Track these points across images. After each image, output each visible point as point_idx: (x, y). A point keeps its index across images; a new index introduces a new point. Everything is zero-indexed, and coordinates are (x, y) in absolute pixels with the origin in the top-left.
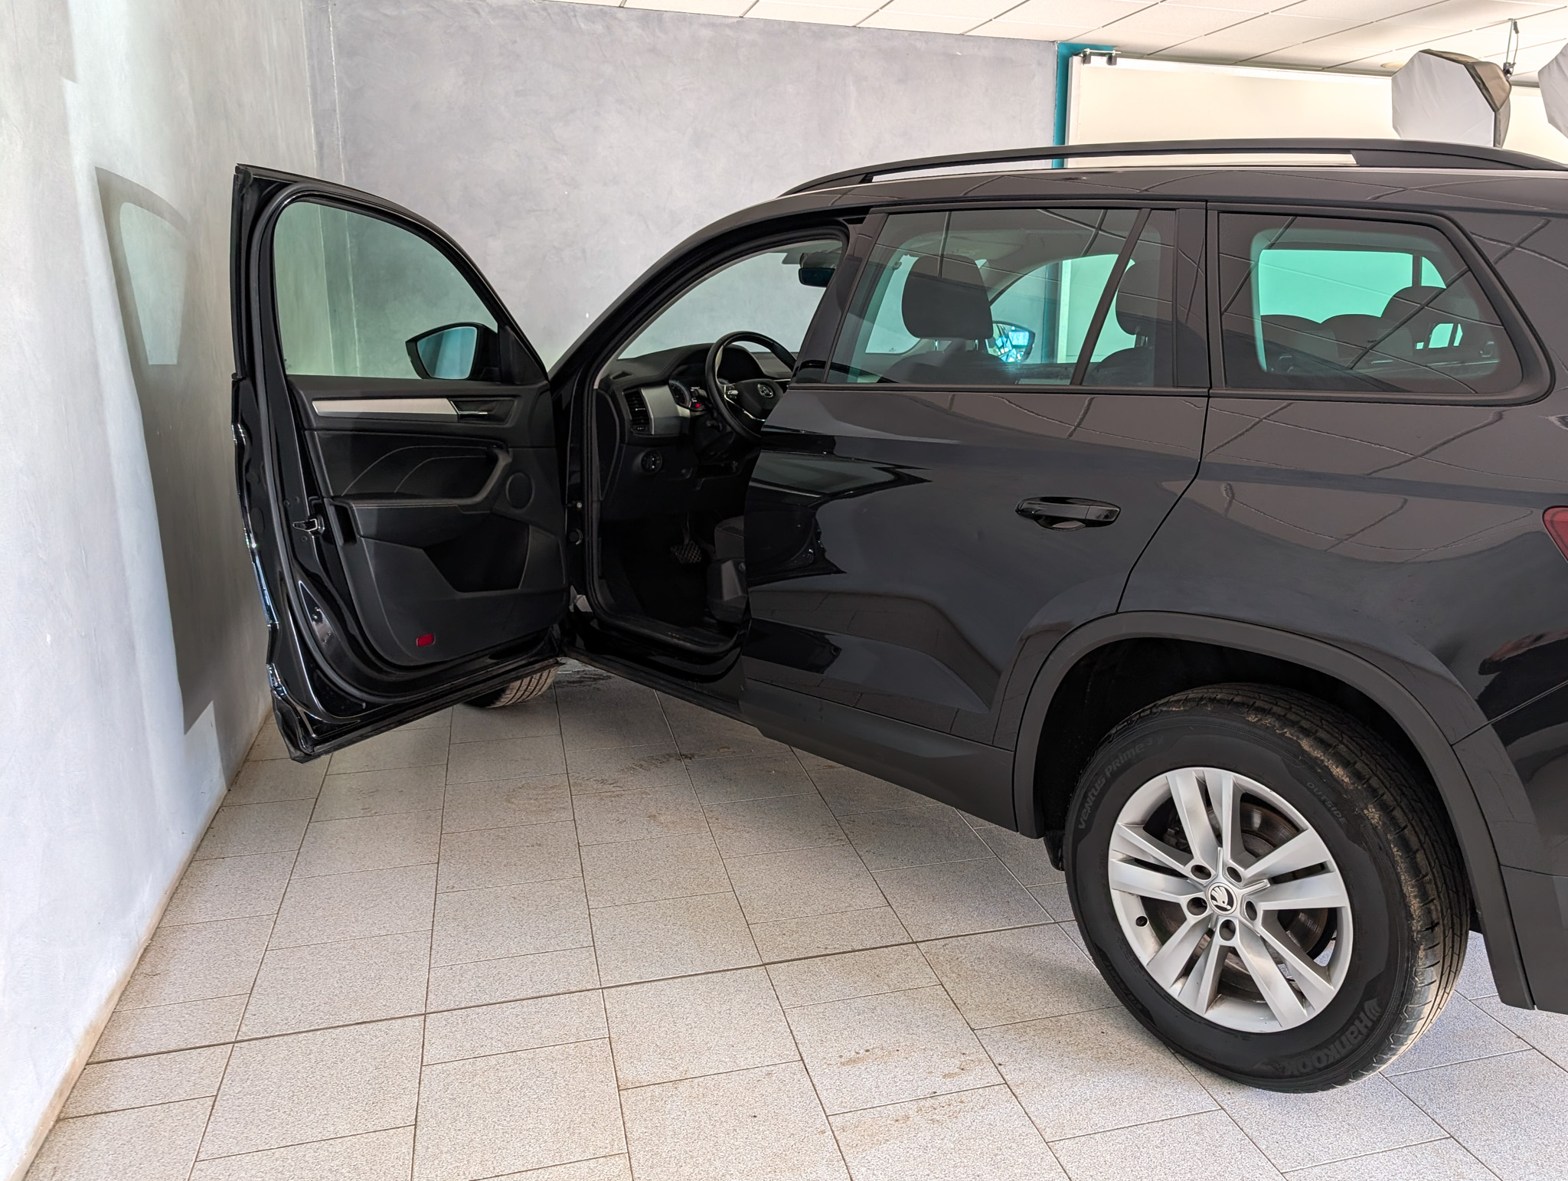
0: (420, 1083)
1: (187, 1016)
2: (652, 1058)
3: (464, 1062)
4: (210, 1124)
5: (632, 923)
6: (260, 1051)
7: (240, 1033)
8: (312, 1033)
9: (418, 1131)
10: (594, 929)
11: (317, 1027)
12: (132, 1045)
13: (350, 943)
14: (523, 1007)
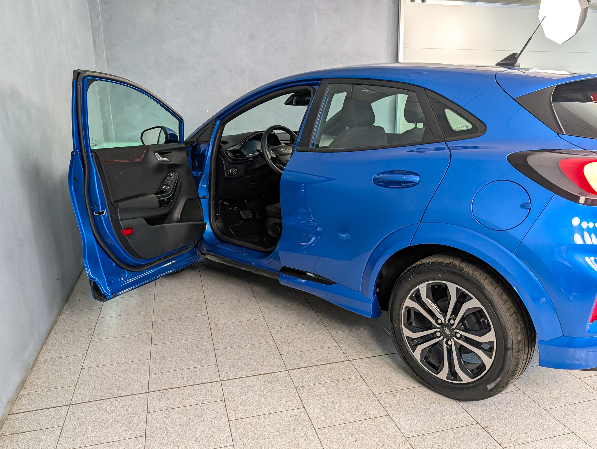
0: (147, 419)
1: (50, 395)
2: (242, 408)
3: (165, 411)
4: (60, 437)
5: (233, 355)
6: (81, 408)
7: (72, 401)
8: (101, 401)
9: (146, 438)
10: (217, 358)
12: (27, 407)
13: (116, 365)
14: (188, 389)
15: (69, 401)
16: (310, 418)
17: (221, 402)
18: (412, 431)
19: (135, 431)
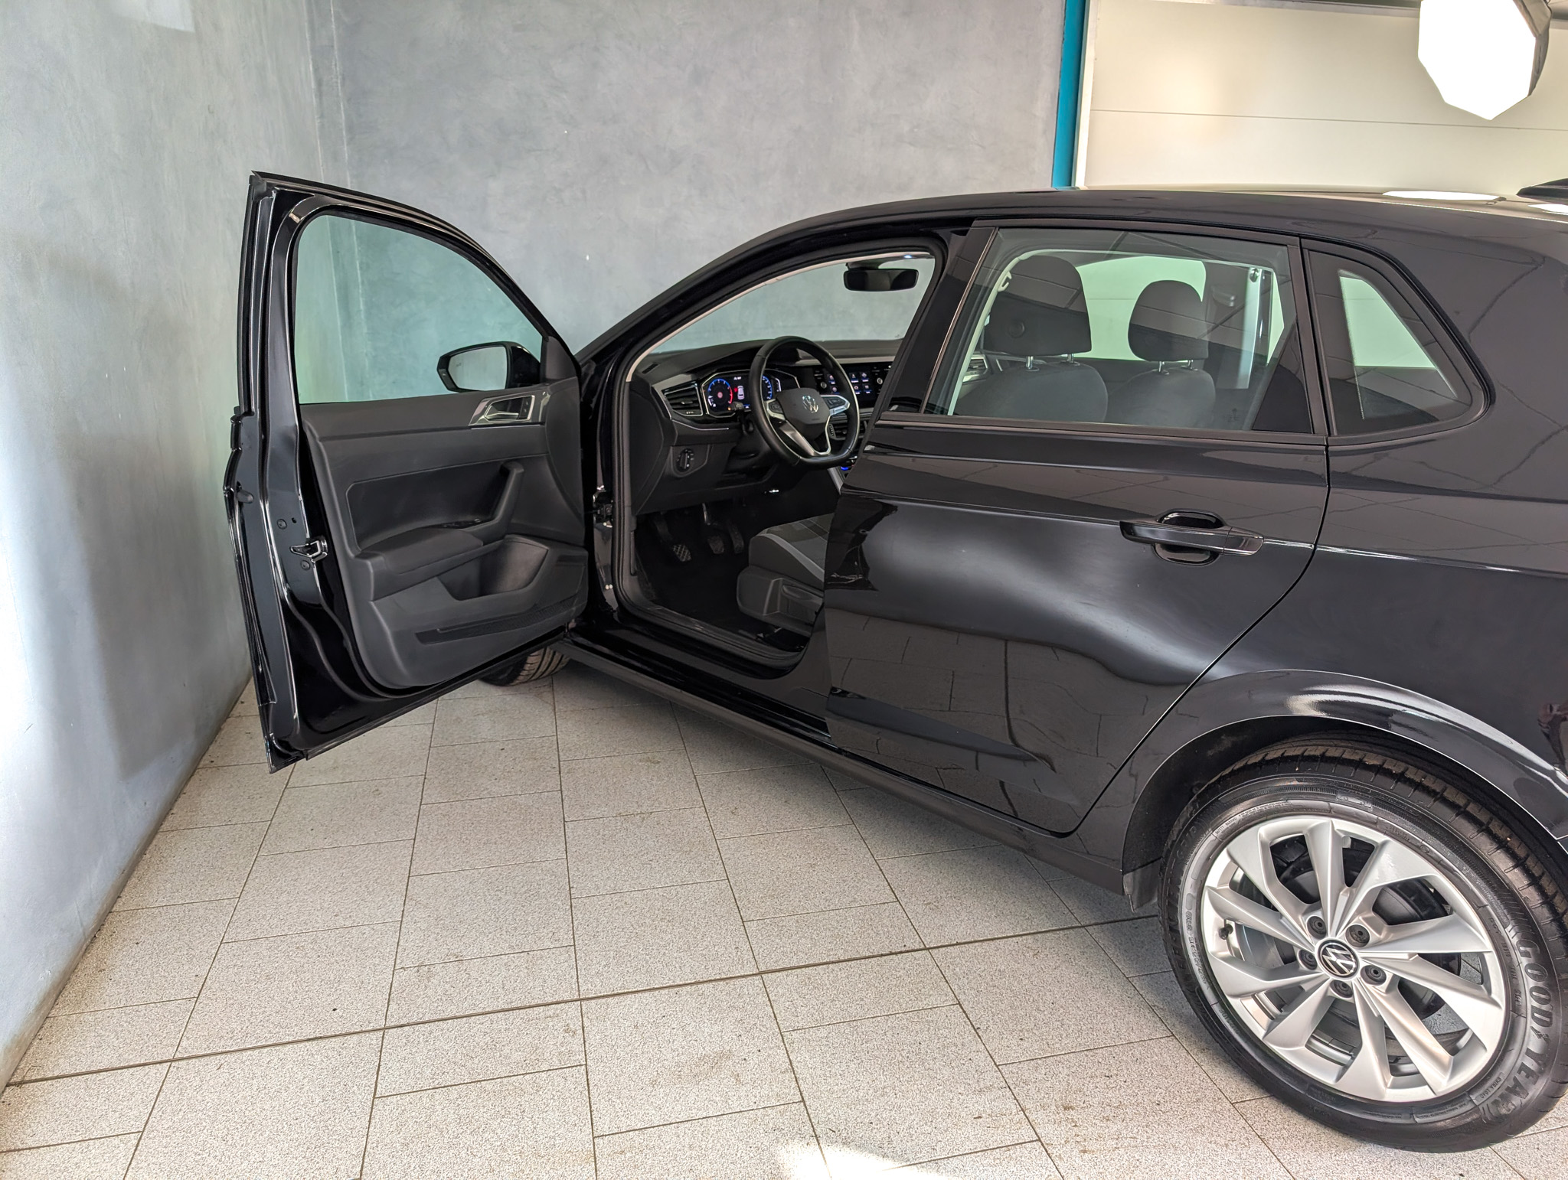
0: (370, 1122)
1: (125, 1025)
3: (423, 1093)
6: (199, 1073)
7: (180, 1048)
10: (576, 925)
11: (264, 1043)
14: (493, 1020)
15: (172, 1046)
17: (576, 1070)
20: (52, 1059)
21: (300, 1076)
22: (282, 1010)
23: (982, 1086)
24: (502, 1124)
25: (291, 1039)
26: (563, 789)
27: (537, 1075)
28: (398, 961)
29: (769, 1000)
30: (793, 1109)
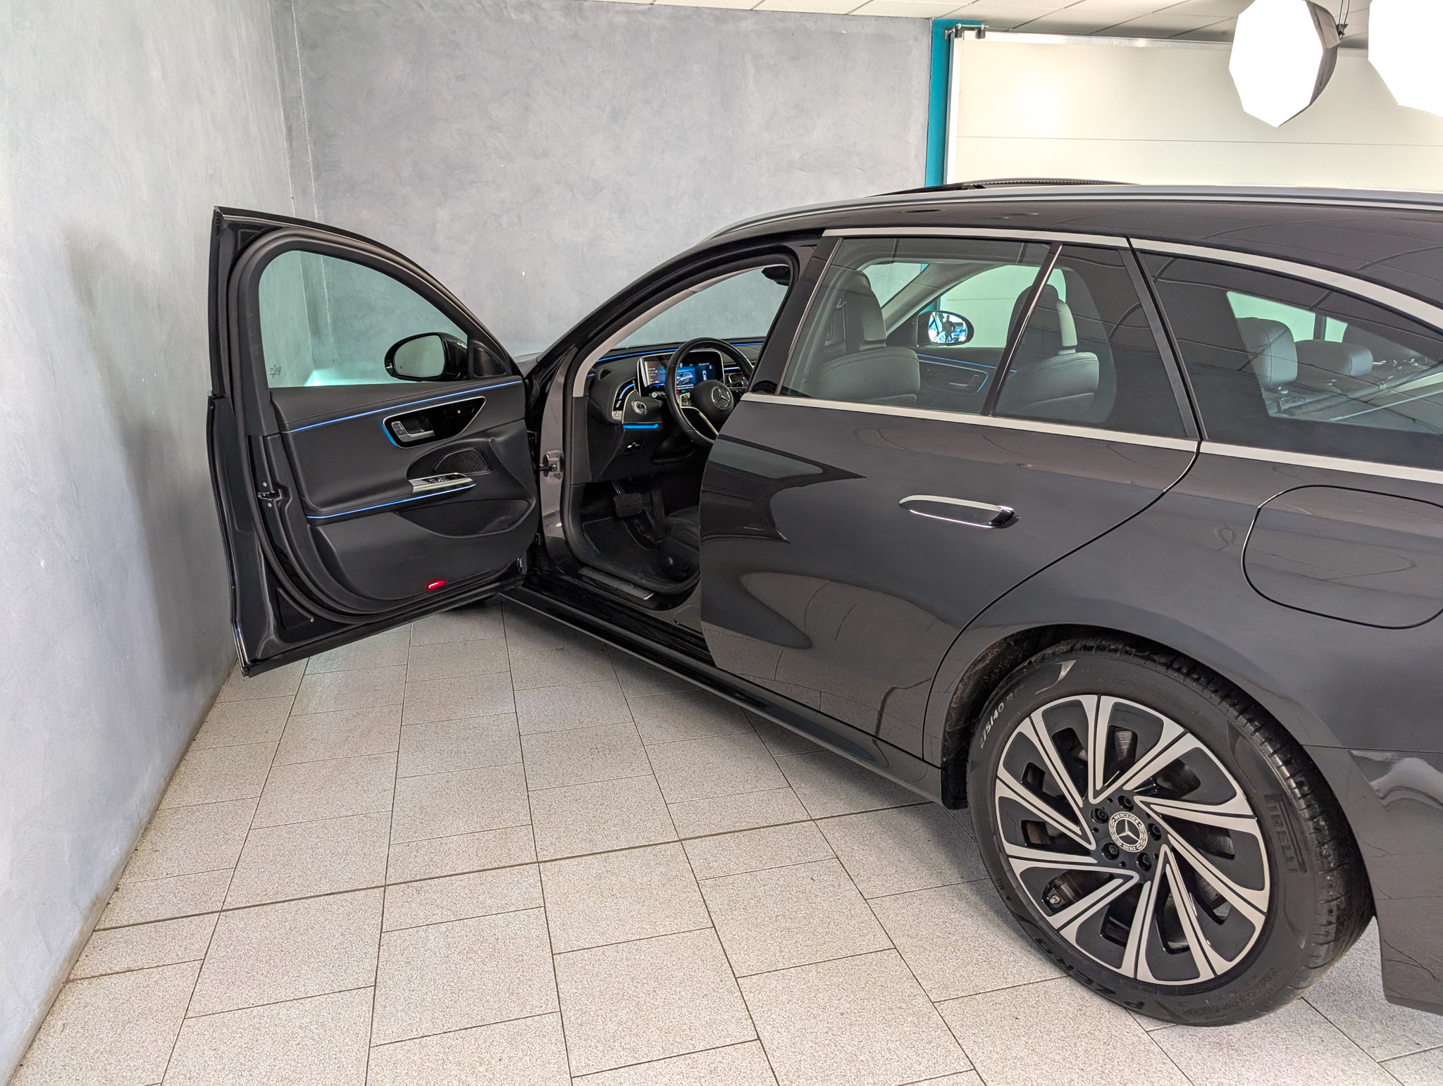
0: (379, 948)
1: (181, 888)
2: (582, 925)
3: (418, 929)
4: (198, 984)
5: (565, 803)
6: (243, 919)
7: (225, 903)
9: (377, 991)
10: (532, 809)
11: (291, 898)
12: (133, 914)
13: (321, 822)
14: (469, 879)
15: (220, 901)
16: (725, 953)
17: (536, 910)
18: (946, 987)
19: (355, 974)
20: (125, 913)
21: (322, 919)
22: (303, 874)
23: (853, 912)
24: (481, 947)
25: (313, 894)
26: (517, 711)
27: (507, 914)
28: (392, 839)
29: (688, 859)
30: (706, 932)
